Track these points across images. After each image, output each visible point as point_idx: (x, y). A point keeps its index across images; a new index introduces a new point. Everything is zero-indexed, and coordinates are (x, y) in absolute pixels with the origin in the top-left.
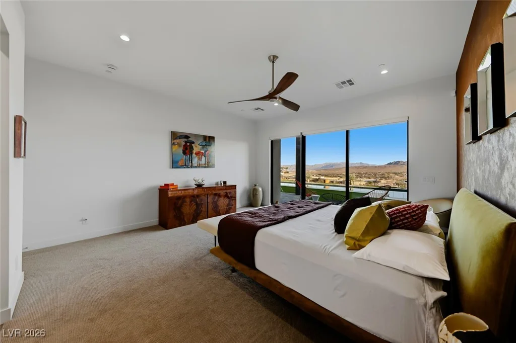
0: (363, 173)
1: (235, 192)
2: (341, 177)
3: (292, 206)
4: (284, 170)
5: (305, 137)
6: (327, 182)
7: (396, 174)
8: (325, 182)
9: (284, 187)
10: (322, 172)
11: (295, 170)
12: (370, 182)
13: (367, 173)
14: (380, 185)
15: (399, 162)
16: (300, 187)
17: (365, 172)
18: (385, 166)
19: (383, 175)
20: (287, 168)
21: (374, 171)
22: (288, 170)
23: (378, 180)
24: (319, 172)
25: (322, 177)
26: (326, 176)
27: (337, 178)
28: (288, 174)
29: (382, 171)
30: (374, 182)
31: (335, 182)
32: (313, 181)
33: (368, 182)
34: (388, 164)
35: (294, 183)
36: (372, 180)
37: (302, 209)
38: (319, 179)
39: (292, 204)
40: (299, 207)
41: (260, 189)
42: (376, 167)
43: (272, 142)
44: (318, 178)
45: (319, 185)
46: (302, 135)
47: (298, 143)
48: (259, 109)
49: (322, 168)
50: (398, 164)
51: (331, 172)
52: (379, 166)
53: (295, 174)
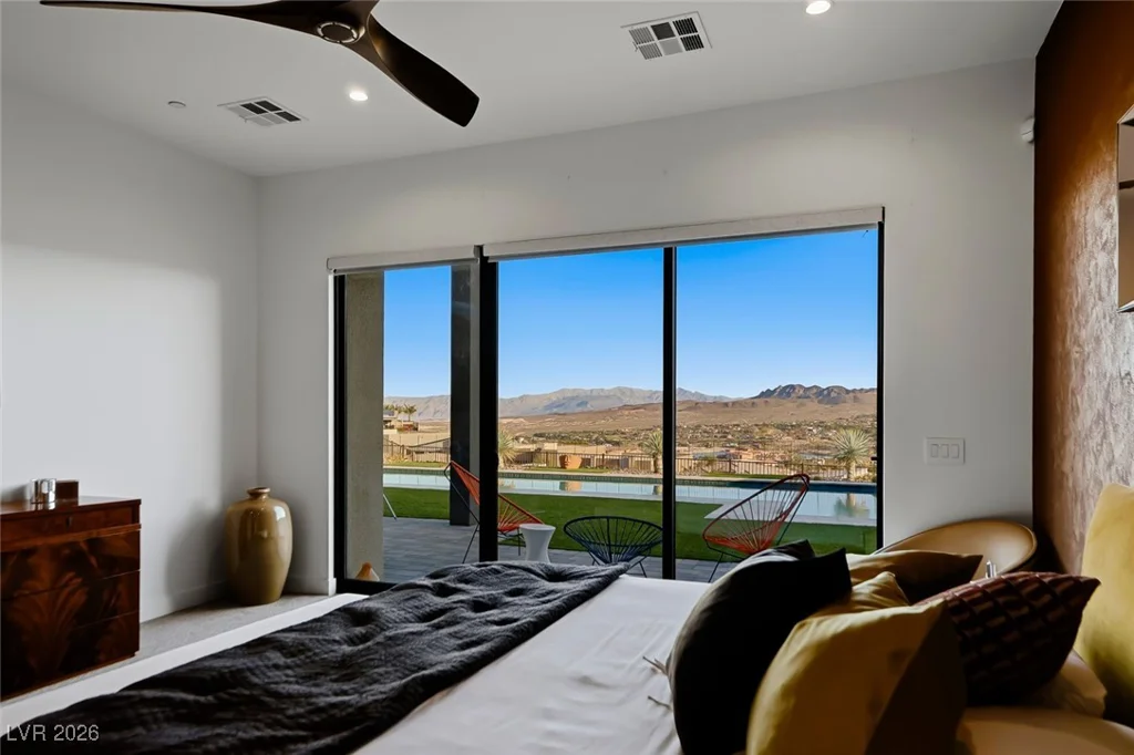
0: (688, 428)
1: (134, 539)
2: (617, 444)
3: (440, 602)
4: (400, 419)
5: (494, 265)
6: (574, 464)
7: (783, 427)
8: (563, 465)
9: (399, 495)
10: (551, 425)
11: (446, 418)
12: (710, 461)
13: (698, 427)
14: (741, 468)
15: (792, 387)
16: (467, 493)
17: (695, 422)
18: (751, 403)
19: (746, 432)
20: (411, 410)
21: (721, 420)
22: (415, 418)
23: (732, 451)
24: (536, 426)
25: (549, 446)
26: (562, 439)
27: (602, 449)
28: (416, 435)
29: (746, 421)
30: (722, 457)
31: (594, 463)
32: (518, 461)
33: (705, 459)
34: (763, 394)
35: (444, 473)
36: (717, 450)
37: (495, 614)
38: (539, 450)
39: (443, 591)
40: (478, 606)
41: (281, 513)
42: (726, 405)
43: (340, 282)
44: (532, 447)
45: (543, 477)
46: (484, 260)
47: (459, 293)
48: (273, 108)
49: (547, 407)
50: (789, 395)
51: (579, 425)
52: (734, 403)
53: (448, 435)
